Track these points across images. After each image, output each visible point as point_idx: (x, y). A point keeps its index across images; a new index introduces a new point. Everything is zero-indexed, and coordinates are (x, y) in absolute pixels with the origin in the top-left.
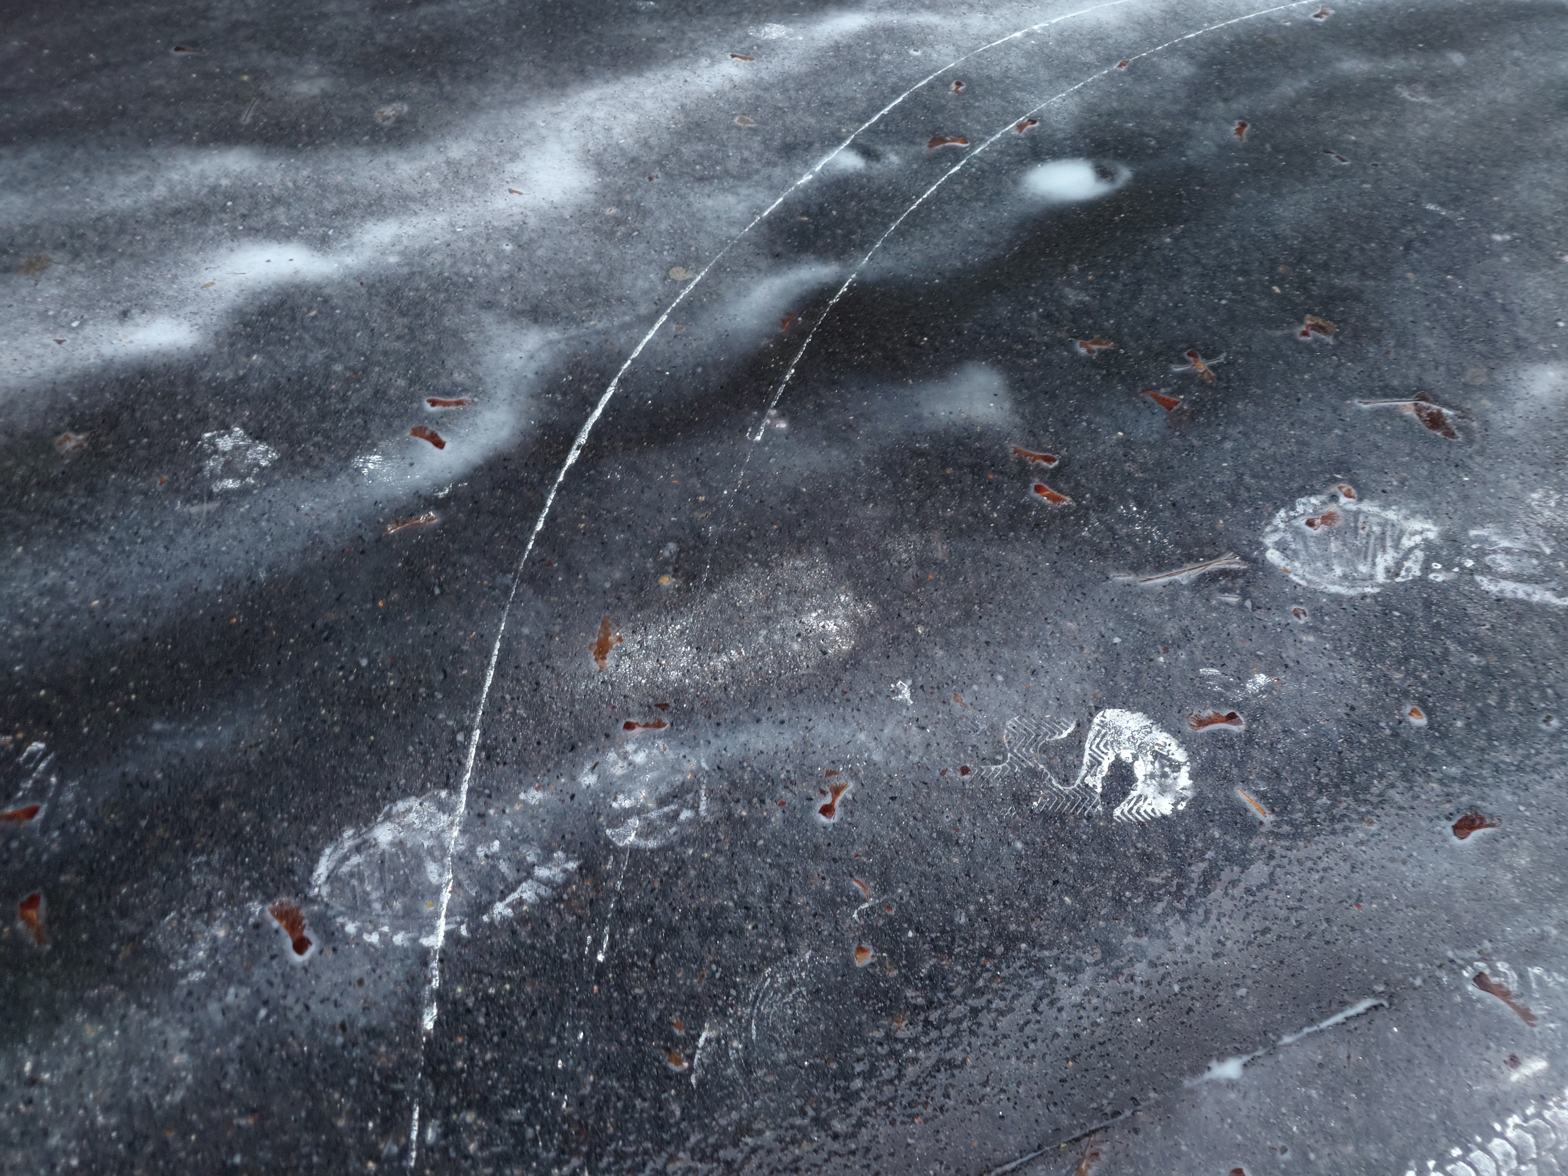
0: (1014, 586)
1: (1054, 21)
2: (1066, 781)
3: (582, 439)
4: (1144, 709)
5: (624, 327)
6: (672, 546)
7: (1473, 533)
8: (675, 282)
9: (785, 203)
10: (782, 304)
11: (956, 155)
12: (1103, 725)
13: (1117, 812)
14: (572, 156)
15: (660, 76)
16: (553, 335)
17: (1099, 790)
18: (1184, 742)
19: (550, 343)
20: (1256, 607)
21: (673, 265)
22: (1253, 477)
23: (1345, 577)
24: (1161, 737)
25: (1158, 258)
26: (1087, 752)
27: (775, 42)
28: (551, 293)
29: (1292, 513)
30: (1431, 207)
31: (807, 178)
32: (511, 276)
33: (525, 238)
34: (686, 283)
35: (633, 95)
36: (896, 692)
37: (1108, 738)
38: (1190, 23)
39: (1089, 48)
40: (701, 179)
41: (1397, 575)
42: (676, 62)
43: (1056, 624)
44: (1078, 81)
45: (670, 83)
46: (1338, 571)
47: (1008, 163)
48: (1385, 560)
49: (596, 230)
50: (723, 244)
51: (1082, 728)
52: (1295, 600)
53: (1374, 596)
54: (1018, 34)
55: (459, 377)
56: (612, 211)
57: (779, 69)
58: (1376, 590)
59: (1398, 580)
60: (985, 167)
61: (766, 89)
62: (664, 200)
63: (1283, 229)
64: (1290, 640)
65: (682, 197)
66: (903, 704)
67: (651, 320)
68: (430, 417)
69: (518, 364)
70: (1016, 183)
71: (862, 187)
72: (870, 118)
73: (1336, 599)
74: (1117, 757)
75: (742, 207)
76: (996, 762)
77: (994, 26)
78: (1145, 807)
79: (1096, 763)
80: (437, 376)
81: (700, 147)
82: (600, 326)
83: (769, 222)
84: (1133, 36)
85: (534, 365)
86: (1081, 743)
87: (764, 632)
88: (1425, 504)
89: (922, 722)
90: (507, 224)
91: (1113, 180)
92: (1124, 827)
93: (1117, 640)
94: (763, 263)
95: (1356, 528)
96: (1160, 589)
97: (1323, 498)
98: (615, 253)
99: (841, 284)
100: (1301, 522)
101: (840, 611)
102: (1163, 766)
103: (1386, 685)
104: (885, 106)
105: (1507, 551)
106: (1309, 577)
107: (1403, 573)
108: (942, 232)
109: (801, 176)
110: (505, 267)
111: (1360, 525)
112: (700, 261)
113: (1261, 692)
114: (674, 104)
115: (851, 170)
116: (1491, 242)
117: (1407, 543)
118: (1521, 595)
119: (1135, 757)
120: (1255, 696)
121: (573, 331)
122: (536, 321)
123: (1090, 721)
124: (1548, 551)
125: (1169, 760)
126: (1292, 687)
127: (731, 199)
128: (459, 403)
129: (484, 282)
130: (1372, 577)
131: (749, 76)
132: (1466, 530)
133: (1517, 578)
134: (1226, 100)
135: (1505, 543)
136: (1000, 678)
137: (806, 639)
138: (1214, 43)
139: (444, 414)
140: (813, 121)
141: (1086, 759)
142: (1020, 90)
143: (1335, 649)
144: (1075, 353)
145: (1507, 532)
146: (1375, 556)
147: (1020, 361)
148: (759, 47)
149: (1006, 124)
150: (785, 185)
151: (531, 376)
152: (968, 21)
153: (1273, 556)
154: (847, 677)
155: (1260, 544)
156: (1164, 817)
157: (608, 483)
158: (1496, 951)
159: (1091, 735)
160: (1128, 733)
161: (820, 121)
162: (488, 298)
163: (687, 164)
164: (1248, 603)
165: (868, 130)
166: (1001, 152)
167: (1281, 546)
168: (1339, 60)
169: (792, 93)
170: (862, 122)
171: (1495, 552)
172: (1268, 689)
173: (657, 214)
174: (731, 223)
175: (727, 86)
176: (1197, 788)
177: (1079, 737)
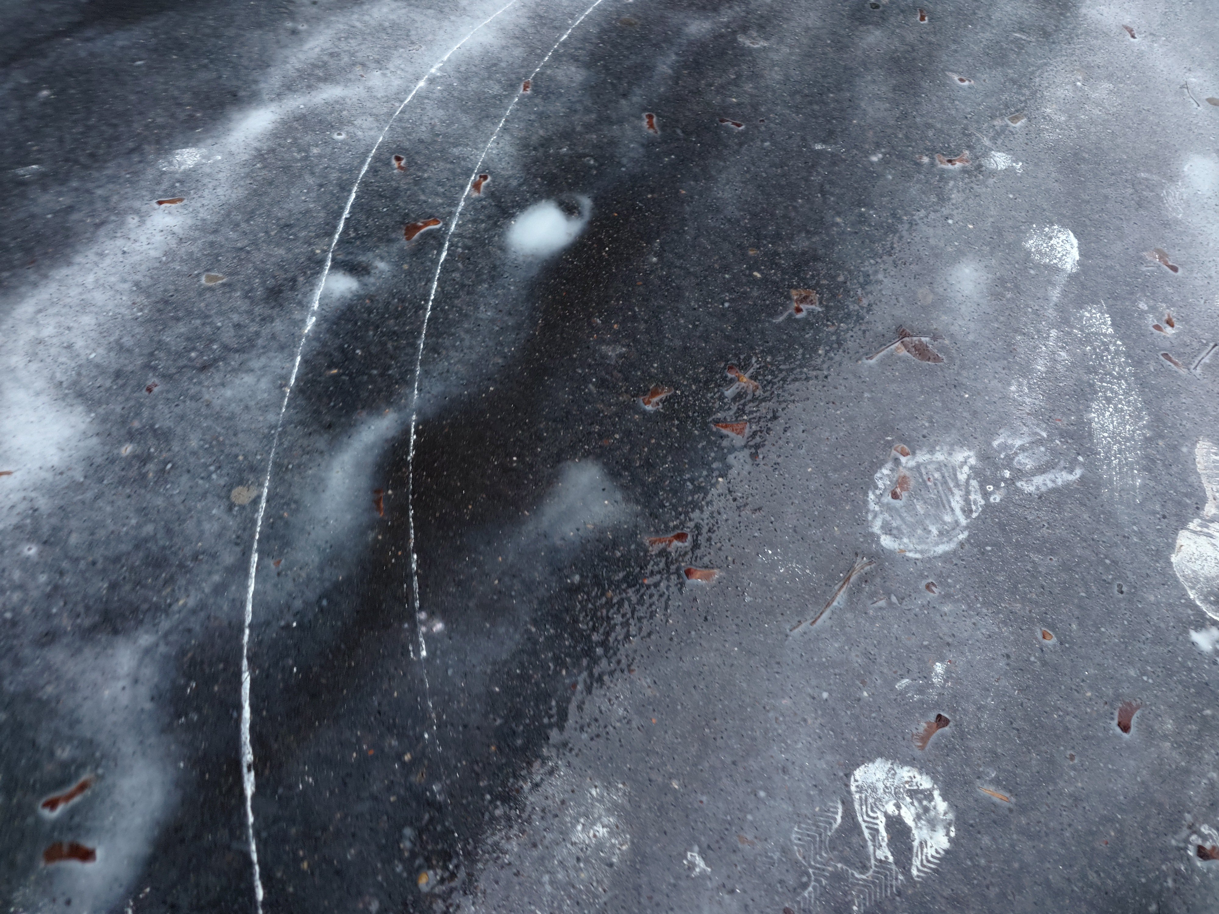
0: (723, 688)
1: (445, 58)
2: (864, 868)
3: (248, 757)
4: (881, 755)
5: (219, 590)
6: (408, 831)
7: (995, 444)
8: (242, 508)
9: (305, 362)
10: (364, 482)
11: (437, 238)
12: (860, 789)
13: (915, 872)
14: (44, 398)
15: (92, 256)
16: (145, 639)
17: (891, 859)
18: (923, 768)
19: (147, 651)
20: (901, 599)
21: (230, 487)
22: (835, 471)
23: (941, 534)
24: (905, 773)
25: (657, 282)
26: (864, 825)
27: (194, 170)
28: (113, 587)
29: (878, 492)
30: (818, 147)
31: (311, 322)
32: (56, 588)
33: (45, 530)
34: (256, 501)
35: (74, 292)
36: (692, 866)
37: (870, 800)
38: (557, 24)
39: (489, 78)
40: (204, 368)
41: (971, 511)
42: (102, 232)
43: (774, 708)
44: (498, 117)
45: (108, 261)
46: (934, 530)
47: (486, 230)
48: (957, 502)
49: (122, 482)
50: (268, 437)
51: (848, 803)
52: (922, 576)
53: (968, 540)
54: (422, 84)
55: (64, 753)
56: (127, 450)
57: (215, 202)
58: (966, 534)
59: (974, 515)
60: (469, 243)
61: (215, 232)
62: (178, 410)
63: (731, 211)
64: (938, 617)
65: (196, 398)
66: (703, 875)
67: (242, 567)
68: (56, 825)
69: (124, 699)
70: (503, 249)
71: (370, 311)
72: (335, 227)
73: (945, 557)
74: (886, 814)
75: (264, 384)
76: (805, 886)
77: (396, 83)
78: (930, 852)
79: (875, 832)
80: (36, 766)
81: (182, 328)
82: (192, 602)
83: (300, 390)
84: (518, 52)
85: (144, 691)
86: (854, 818)
87: (546, 878)
88: (954, 435)
89: (729, 886)
90: (14, 520)
91: (580, 213)
92: (926, 882)
93: (825, 695)
94: (321, 442)
95: (924, 481)
96: (829, 623)
97: (889, 465)
98: (160, 502)
99: (407, 432)
100: (888, 499)
101: (599, 809)
102: (920, 802)
103: (1016, 620)
104: (342, 209)
105: (1022, 448)
106: (919, 548)
107: (974, 508)
108: (467, 331)
109: (303, 321)
110: (43, 578)
111: (925, 477)
112: (256, 470)
113: (946, 681)
114: (126, 286)
115: (349, 296)
116: (872, 163)
117: (962, 477)
118: (1050, 485)
119: (898, 807)
120: (943, 687)
121: (165, 624)
122: (115, 632)
123: (849, 792)
124: (1044, 435)
125: (922, 792)
126: (961, 662)
127: (248, 379)
128: (83, 787)
129: (27, 610)
130: (957, 523)
131: (190, 222)
132: (990, 444)
133: (1041, 470)
134: (624, 96)
135: (1018, 443)
136: (762, 794)
137: (587, 861)
138: (585, 40)
139: (72, 813)
140: (281, 252)
141: (866, 833)
142: (456, 145)
143: (970, 608)
144: (644, 413)
145: (1015, 432)
146: (949, 502)
147: (606, 443)
148: (181, 182)
149: (463, 188)
150: (294, 338)
151: (148, 706)
152: (370, 84)
153: (886, 541)
154: (645, 879)
155: (872, 534)
156: (947, 851)
157: (304, 792)
158: (1196, 818)
159: (857, 806)
160: (880, 786)
161: (289, 250)
162: (43, 629)
163: (179, 355)
164: (894, 599)
165: (340, 242)
166: (474, 221)
167: (888, 529)
168: (685, 24)
169: (243, 225)
170: (331, 234)
171: (1016, 454)
172: (948, 675)
173: (179, 430)
174: (265, 409)
175: (173, 243)
176: (953, 806)
177: (849, 814)
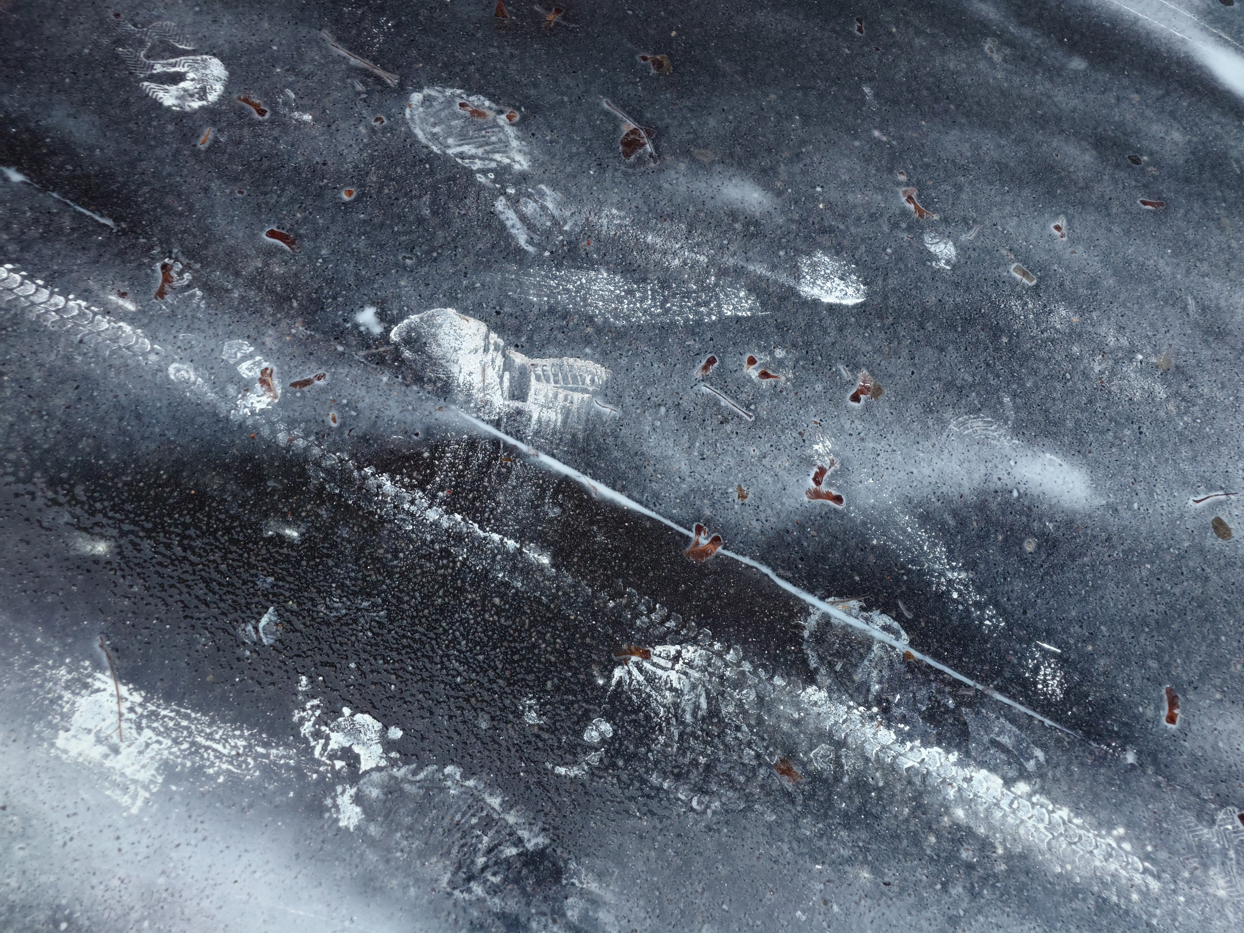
2: (148, 57)
4: (231, 73)
12: (204, 60)
13: (146, 84)
17: (155, 72)
18: (223, 97)
20: (364, 100)
26: (178, 59)
29: (464, 96)
37: (196, 65)
41: (463, 158)
46: (436, 130)
48: (468, 149)
51: (194, 52)
52: (389, 117)
53: (432, 152)
58: (439, 152)
59: (459, 161)
63: (743, 20)
64: (353, 123)
73: (410, 134)
74: (187, 73)
76: (135, 25)
78: (161, 94)
79: (174, 65)
86: (183, 55)
88: (543, 157)
92: (139, 89)
93: (275, 48)
95: (485, 129)
96: (335, 54)
97: (494, 106)
100: (459, 101)
102: (197, 93)
103: (360, 175)
105: (543, 208)
106: (416, 117)
107: (467, 161)
111: (489, 130)
113: (297, 120)
116: (868, 131)
117: (498, 157)
118: (509, 223)
119: (192, 80)
120: (291, 118)
123: (201, 54)
125: (205, 95)
126: (315, 133)
130: (449, 147)
133: (523, 218)
135: (550, 205)
141: (172, 61)
145: (561, 205)
153: (417, 97)
156: (161, 104)
159: (192, 57)
160: (208, 72)
164: (364, 96)
167: (429, 99)
171: (536, 202)
172: (302, 122)
176: (195, 112)
177: (185, 53)
